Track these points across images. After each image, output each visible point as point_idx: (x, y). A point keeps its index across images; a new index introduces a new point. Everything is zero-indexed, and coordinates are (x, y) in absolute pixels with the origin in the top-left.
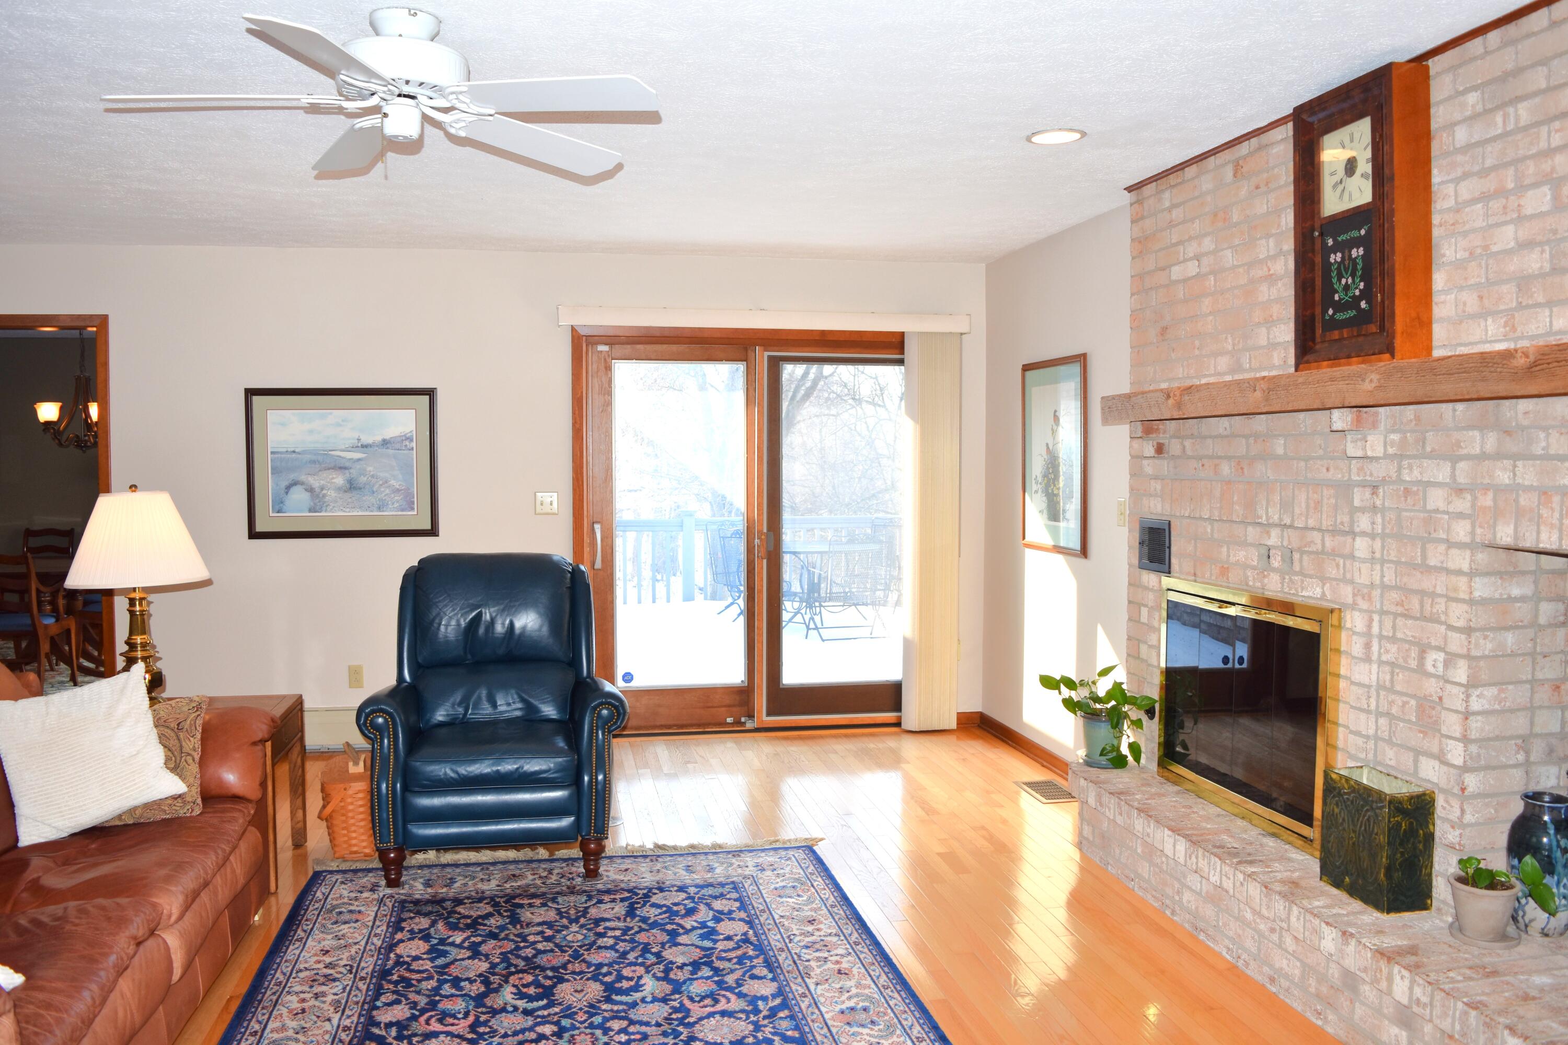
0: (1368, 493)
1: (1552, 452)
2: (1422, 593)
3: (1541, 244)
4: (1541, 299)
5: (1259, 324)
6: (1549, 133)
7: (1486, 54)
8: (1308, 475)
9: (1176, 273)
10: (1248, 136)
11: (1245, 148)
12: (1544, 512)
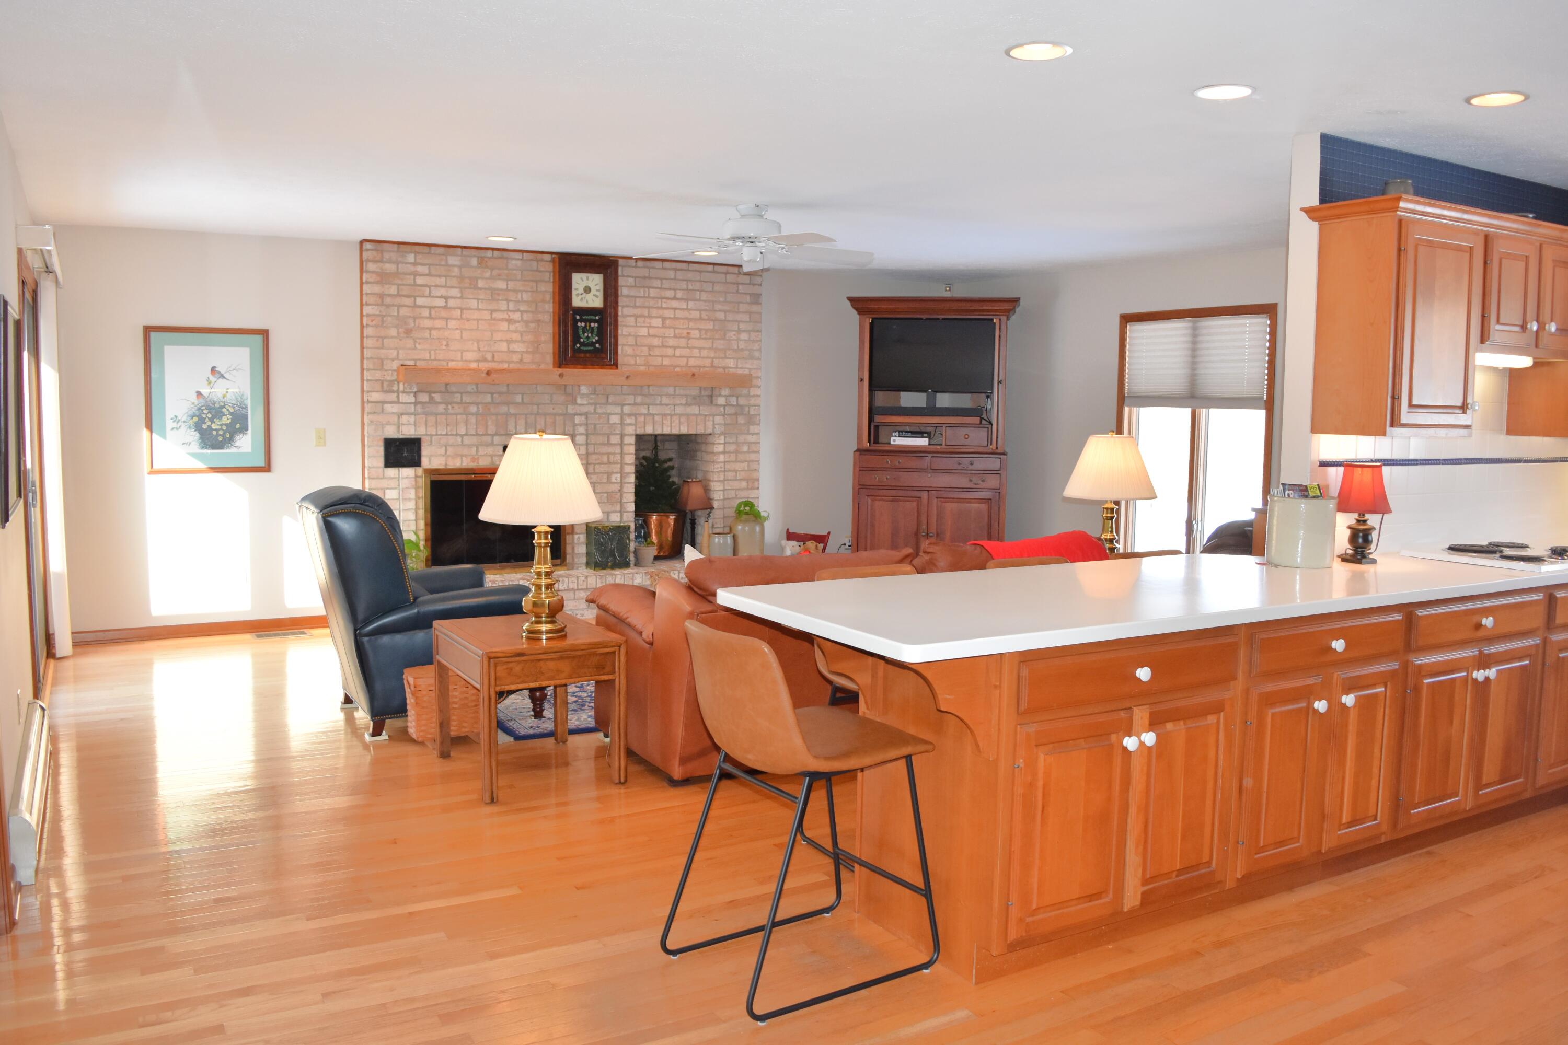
0: (583, 418)
1: (663, 403)
2: (608, 454)
3: (659, 337)
4: (657, 353)
5: (501, 340)
6: (662, 302)
7: (636, 267)
8: (540, 411)
9: (420, 301)
10: (493, 249)
11: (489, 253)
12: (664, 422)
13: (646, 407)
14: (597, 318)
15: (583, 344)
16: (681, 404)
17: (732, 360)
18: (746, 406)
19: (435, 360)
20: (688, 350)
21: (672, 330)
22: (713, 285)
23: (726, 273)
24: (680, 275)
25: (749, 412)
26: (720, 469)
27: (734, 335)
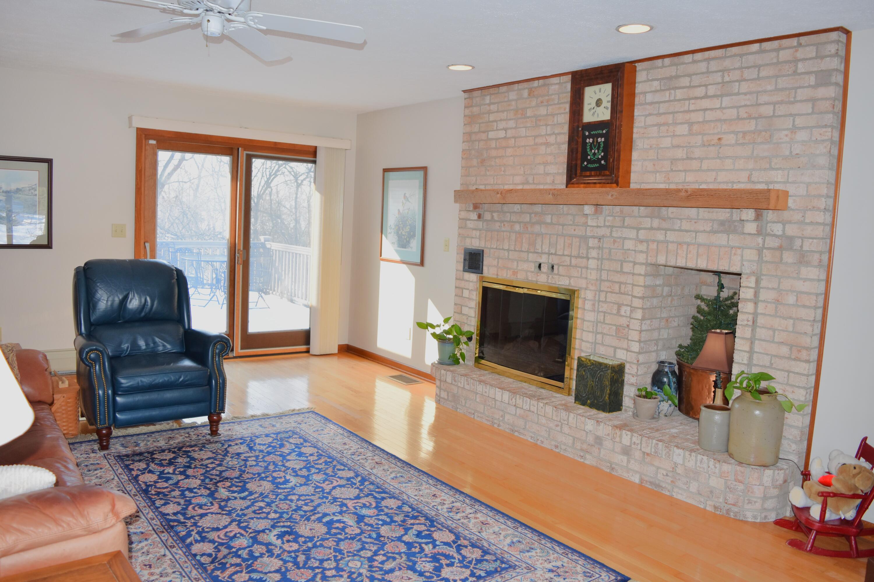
0: (596, 241)
1: (682, 228)
2: (621, 283)
3: (683, 147)
4: (681, 168)
5: (540, 163)
6: (689, 104)
7: (663, 67)
8: (564, 232)
9: (491, 135)
10: (538, 79)
11: (536, 83)
12: (679, 251)
13: (663, 232)
14: (604, 132)
15: (590, 162)
16: (704, 231)
17: (780, 172)
18: (799, 237)
19: (497, 184)
20: (718, 161)
21: (700, 137)
22: (759, 70)
23: (780, 48)
24: (714, 66)
25: (801, 247)
26: (746, 323)
27: (787, 135)
